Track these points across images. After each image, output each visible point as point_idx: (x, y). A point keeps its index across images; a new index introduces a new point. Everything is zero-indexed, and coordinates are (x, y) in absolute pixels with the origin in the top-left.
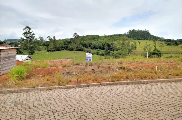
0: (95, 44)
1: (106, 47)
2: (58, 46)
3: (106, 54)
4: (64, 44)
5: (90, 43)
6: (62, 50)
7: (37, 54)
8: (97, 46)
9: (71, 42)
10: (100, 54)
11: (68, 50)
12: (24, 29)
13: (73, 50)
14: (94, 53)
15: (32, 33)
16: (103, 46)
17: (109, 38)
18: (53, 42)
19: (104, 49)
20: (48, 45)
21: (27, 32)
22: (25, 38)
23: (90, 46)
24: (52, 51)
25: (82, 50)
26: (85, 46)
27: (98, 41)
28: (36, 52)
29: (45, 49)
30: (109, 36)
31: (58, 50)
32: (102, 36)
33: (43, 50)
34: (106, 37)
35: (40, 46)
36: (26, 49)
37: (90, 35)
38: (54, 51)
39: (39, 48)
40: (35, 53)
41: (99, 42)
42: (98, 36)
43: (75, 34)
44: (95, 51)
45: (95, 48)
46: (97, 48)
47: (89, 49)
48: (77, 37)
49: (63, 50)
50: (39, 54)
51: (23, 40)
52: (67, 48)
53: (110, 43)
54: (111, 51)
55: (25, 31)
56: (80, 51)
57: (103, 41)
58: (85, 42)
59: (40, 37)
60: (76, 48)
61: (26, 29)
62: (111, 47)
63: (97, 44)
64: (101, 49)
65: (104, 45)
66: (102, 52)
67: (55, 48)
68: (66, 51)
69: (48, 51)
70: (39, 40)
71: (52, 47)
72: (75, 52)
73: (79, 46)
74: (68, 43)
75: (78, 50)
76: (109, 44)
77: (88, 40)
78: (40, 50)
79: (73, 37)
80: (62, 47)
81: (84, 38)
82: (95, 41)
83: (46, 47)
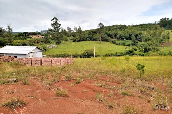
0: (121, 34)
1: (133, 37)
2: (83, 36)
3: (132, 45)
4: (89, 35)
5: (116, 33)
6: (87, 40)
7: (64, 44)
8: (123, 36)
9: (95, 32)
10: (126, 44)
11: (92, 40)
12: (52, 20)
13: (97, 41)
14: (119, 44)
15: (59, 24)
16: (130, 36)
17: (137, 28)
18: (79, 33)
19: (130, 39)
20: (74, 36)
21: (54, 23)
22: (53, 29)
23: (115, 36)
24: (77, 41)
25: (107, 41)
26: (110, 36)
27: (124, 30)
28: (63, 42)
29: (72, 39)
30: (136, 26)
31: (83, 40)
32: (129, 26)
33: (69, 40)
34: (133, 26)
35: (68, 36)
37: (116, 25)
38: (79, 41)
39: (66, 38)
41: (126, 32)
42: (125, 26)
43: (100, 24)
44: (121, 41)
45: (121, 38)
46: (123, 39)
47: (114, 39)
48: (102, 27)
49: (88, 40)
50: (65, 44)
51: (51, 30)
52: (92, 38)
53: (137, 32)
54: (139, 42)
55: (52, 22)
56: (105, 41)
57: (130, 31)
58: (110, 32)
59: (68, 28)
60: (100, 38)
61: (54, 21)
62: (139, 37)
63: (123, 34)
64: (127, 39)
65: (131, 35)
66: (129, 42)
67: (80, 38)
68: (91, 41)
69: (74, 41)
70: (67, 30)
71: (77, 38)
72: (99, 42)
73: (104, 36)
74: (93, 33)
75: (103, 40)
76: (137, 34)
77: (114, 30)
78: (67, 41)
79: (98, 28)
80: (87, 38)
81: (109, 28)
82: (121, 30)
83: (72, 37)
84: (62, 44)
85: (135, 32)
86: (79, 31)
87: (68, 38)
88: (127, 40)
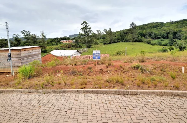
0: (156, 32)
1: (171, 36)
2: (114, 38)
3: (170, 44)
4: (120, 36)
5: (150, 32)
6: (118, 42)
7: (95, 47)
8: (159, 35)
9: (127, 33)
10: (163, 44)
11: (124, 42)
12: (82, 24)
13: (129, 42)
14: (155, 44)
15: (89, 28)
16: (167, 35)
17: (177, 24)
18: (109, 35)
19: (167, 37)
20: (104, 39)
21: (84, 27)
22: (83, 33)
23: (150, 35)
24: (108, 44)
25: (141, 41)
26: (144, 36)
27: (160, 29)
28: (93, 45)
29: (102, 42)
30: (176, 22)
31: (114, 42)
32: (167, 23)
33: (100, 43)
34: (172, 23)
35: (98, 39)
36: (84, 44)
37: (151, 23)
38: (110, 43)
39: (96, 41)
40: (92, 47)
41: (162, 30)
42: (162, 24)
43: (132, 24)
44: (157, 41)
45: (157, 37)
46: (159, 38)
47: (149, 39)
48: (134, 27)
49: (120, 42)
50: (96, 47)
51: (82, 35)
52: (123, 39)
54: (177, 41)
55: (82, 26)
56: (138, 42)
57: (167, 29)
58: (144, 32)
59: (97, 30)
60: (132, 39)
61: (83, 24)
62: (178, 35)
63: (159, 33)
64: (164, 38)
65: (169, 33)
66: (166, 41)
67: (111, 40)
68: (122, 43)
69: (104, 44)
70: (97, 33)
71: (108, 40)
72: (132, 43)
73: (136, 37)
74: (125, 34)
75: (136, 41)
76: (176, 31)
77: (148, 29)
78: (97, 44)
79: (130, 28)
80: (119, 39)
81: (143, 27)
82: (157, 29)
83: (102, 40)
84: (93, 47)
85: (173, 30)
86: (110, 33)
87: (98, 41)
88: (164, 40)
